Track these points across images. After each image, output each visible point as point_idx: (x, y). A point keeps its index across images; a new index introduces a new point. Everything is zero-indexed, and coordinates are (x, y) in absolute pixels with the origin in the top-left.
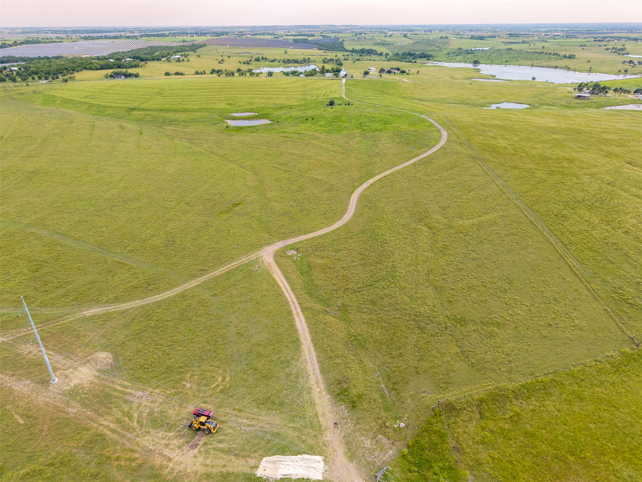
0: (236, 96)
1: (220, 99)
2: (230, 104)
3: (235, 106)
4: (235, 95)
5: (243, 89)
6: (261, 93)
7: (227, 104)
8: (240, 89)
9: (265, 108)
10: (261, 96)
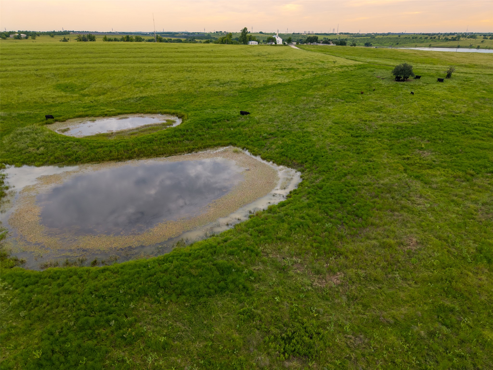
0: (91, 65)
1: (39, 73)
2: (66, 88)
3: (86, 91)
4: (88, 65)
5: (111, 54)
6: (159, 60)
7: (59, 87)
8: (104, 55)
9: (195, 97)
10: (163, 65)
